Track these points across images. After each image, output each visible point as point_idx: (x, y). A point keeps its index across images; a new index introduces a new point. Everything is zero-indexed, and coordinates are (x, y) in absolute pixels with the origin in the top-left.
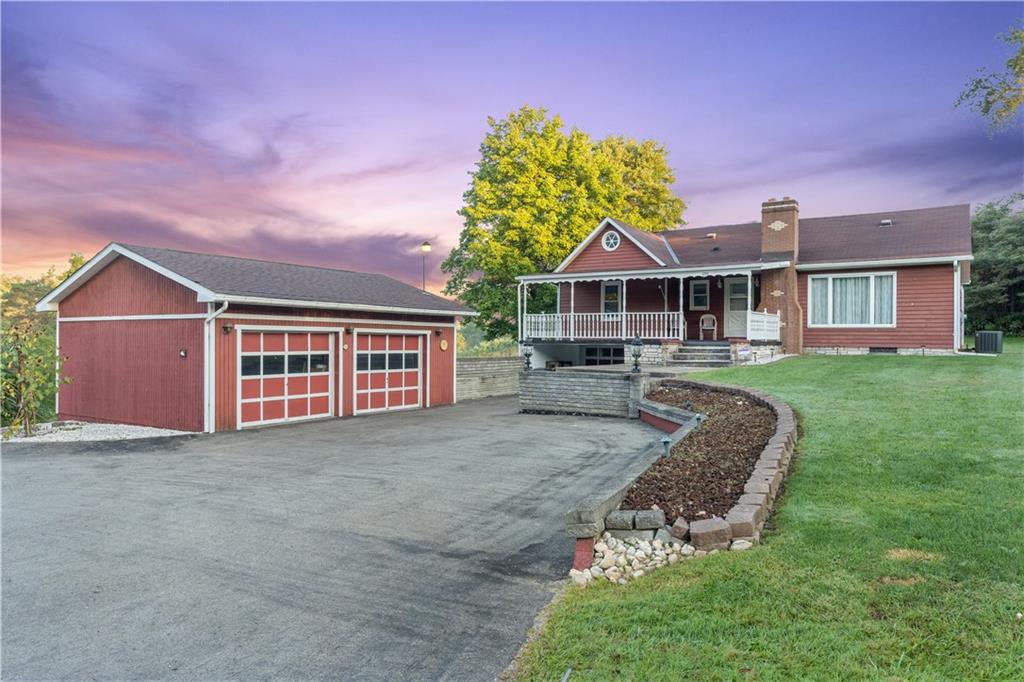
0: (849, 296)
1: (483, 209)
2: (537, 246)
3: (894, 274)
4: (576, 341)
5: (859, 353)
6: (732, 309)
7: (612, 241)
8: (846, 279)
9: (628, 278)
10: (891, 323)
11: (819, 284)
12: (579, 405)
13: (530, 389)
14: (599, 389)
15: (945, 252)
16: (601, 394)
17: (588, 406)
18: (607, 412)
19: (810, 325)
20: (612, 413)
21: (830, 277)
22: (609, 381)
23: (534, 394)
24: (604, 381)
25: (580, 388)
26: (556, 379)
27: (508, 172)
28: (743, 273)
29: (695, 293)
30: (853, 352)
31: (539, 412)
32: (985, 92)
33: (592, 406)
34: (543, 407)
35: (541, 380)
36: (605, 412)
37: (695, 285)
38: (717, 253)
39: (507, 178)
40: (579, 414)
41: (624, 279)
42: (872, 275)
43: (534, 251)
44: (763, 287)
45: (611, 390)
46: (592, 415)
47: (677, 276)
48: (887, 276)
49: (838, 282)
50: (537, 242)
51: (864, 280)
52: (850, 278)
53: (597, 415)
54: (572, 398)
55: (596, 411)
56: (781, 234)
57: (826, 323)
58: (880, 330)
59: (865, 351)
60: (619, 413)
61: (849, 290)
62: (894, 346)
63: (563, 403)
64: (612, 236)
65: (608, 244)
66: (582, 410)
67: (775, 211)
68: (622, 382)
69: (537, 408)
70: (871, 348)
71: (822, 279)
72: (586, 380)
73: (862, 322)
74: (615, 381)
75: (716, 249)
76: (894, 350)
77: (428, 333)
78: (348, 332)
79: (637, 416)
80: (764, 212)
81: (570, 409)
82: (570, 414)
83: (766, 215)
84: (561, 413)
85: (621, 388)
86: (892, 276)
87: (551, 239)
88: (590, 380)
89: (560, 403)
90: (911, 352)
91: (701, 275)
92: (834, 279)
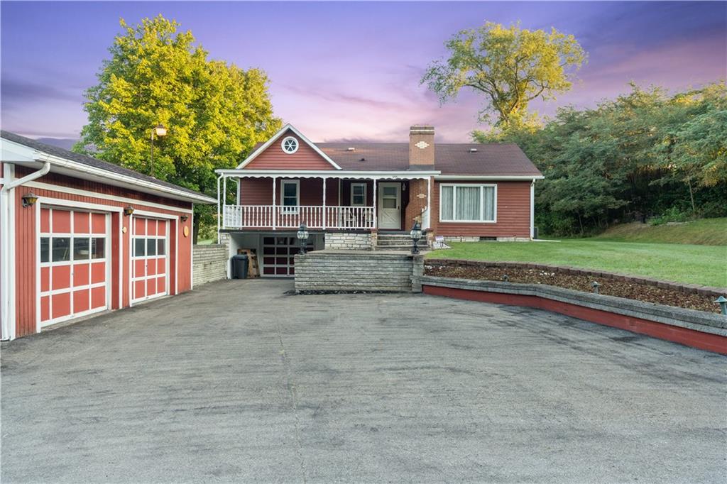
0: (466, 200)
1: (118, 107)
2: (178, 146)
3: (496, 186)
4: (278, 230)
5: (473, 241)
6: (384, 207)
7: (290, 145)
8: (464, 187)
9: (328, 177)
10: (493, 219)
11: (446, 190)
12: (358, 284)
13: (307, 272)
14: (380, 269)
15: (523, 172)
16: (382, 273)
17: (369, 284)
18: (388, 289)
19: (441, 220)
20: (392, 289)
21: (455, 185)
22: (389, 262)
23: (312, 276)
24: (384, 261)
25: (360, 269)
26: (337, 261)
27: (146, 74)
28: (425, 178)
29: (354, 193)
30: (469, 240)
31: (318, 293)
32: (437, 76)
33: (373, 284)
34: (321, 288)
35: (319, 262)
36: (385, 289)
37: (355, 187)
38: (363, 163)
39: (145, 80)
40: (360, 292)
41: (325, 177)
42: (482, 186)
43: (174, 151)
44: (411, 191)
45: (392, 269)
46: (373, 292)
47: (371, 177)
48: (490, 187)
49: (459, 190)
50: (177, 142)
51: (475, 189)
52: (467, 187)
53: (378, 292)
54: (352, 278)
55: (377, 289)
56: (423, 151)
57: (452, 219)
58: (486, 224)
59: (477, 239)
60: (399, 289)
61: (466, 195)
62: (495, 236)
63: (343, 282)
64: (290, 141)
65: (286, 148)
66: (363, 289)
67: (420, 133)
68: (402, 262)
69: (315, 288)
70: (481, 237)
71: (448, 187)
72: (367, 262)
73: (473, 219)
74: (395, 262)
75: (363, 160)
76: (495, 238)
77: (177, 218)
78: (126, 213)
79: (420, 290)
80: (411, 134)
81: (350, 288)
82: (351, 292)
83: (413, 136)
84: (342, 292)
85: (401, 267)
86: (493, 188)
87: (188, 142)
88: (371, 261)
89: (340, 283)
90: (505, 240)
91: (391, 177)
92: (457, 187)
